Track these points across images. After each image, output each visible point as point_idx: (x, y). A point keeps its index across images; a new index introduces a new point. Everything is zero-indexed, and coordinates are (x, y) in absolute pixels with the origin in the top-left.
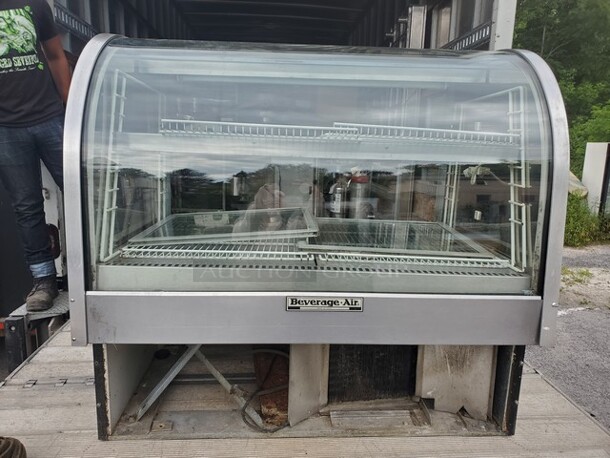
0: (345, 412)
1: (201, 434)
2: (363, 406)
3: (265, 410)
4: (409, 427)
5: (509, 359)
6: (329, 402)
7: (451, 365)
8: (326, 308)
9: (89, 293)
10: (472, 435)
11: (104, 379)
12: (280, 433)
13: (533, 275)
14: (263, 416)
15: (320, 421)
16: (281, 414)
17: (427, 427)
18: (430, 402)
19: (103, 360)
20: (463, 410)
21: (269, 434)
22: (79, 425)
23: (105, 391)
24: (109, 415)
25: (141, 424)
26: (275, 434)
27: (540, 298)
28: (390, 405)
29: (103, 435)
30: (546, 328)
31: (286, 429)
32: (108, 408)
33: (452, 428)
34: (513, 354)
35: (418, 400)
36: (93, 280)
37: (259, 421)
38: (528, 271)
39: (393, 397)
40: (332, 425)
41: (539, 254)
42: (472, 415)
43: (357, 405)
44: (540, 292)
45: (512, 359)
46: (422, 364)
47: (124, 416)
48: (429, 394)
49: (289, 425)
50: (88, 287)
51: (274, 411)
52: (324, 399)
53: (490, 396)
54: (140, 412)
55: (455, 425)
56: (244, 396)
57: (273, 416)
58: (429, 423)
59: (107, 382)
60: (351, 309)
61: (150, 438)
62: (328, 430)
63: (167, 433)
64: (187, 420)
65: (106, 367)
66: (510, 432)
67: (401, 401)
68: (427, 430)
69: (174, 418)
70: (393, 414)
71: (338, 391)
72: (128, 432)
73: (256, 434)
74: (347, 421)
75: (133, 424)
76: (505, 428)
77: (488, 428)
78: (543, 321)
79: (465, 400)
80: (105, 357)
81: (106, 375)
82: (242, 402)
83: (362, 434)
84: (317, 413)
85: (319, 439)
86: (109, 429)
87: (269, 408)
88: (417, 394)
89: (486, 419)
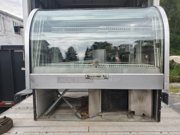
0: (106, 115)
1: (63, 120)
2: (112, 113)
3: (82, 114)
4: (126, 119)
5: (157, 96)
6: (102, 112)
7: (139, 100)
9: (31, 74)
10: (146, 122)
12: (87, 120)
13: (161, 68)
14: (82, 115)
15: (98, 118)
16: (87, 115)
18: (133, 113)
19: (36, 96)
20: (144, 115)
21: (83, 120)
22: (29, 117)
23: (36, 105)
24: (37, 113)
25: (46, 117)
26: (85, 120)
27: (163, 74)
28: (121, 113)
29: (35, 119)
30: (166, 84)
31: (88, 119)
32: (37, 111)
33: (140, 119)
35: (130, 112)
36: (32, 71)
37: (80, 116)
39: (122, 111)
42: (147, 116)
43: (110, 113)
45: (158, 96)
46: (130, 101)
47: (42, 115)
48: (133, 110)
49: (89, 118)
50: (31, 72)
51: (85, 114)
52: (100, 111)
53: (152, 109)
54: (46, 113)
56: (76, 110)
57: (85, 116)
58: (133, 118)
59: (36, 103)
61: (48, 121)
62: (101, 119)
63: (53, 119)
65: (36, 98)
66: (159, 120)
67: (125, 112)
68: (132, 120)
69: (56, 116)
70: (121, 115)
71: (104, 109)
72: (42, 118)
73: (79, 120)
74: (107, 117)
75: (44, 117)
76: (157, 120)
77: (152, 120)
78: (165, 81)
79: (144, 111)
80: (36, 95)
81: (36, 101)
82: (75, 111)
83: (112, 121)
84: (98, 115)
85: (98, 122)
86: (37, 117)
87: (84, 113)
88: (129, 110)
89: (151, 117)
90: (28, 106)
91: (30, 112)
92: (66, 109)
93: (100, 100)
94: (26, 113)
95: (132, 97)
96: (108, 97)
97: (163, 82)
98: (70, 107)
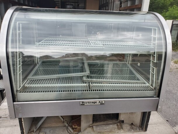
0: (97, 127)
2: (103, 123)
3: (74, 127)
4: (117, 130)
6: (93, 123)
8: (93, 104)
9: (14, 103)
10: (135, 132)
11: (22, 124)
13: (157, 91)
14: (73, 129)
15: (90, 130)
16: (78, 128)
17: (122, 130)
18: (123, 122)
20: (132, 124)
23: (23, 127)
25: (35, 133)
27: (158, 98)
30: (160, 107)
31: (80, 133)
35: (119, 121)
39: (112, 120)
40: (94, 131)
41: (159, 85)
44: (159, 96)
48: (123, 119)
49: (81, 131)
51: (76, 127)
52: (91, 122)
54: (35, 130)
55: (130, 129)
56: (67, 123)
58: (122, 129)
59: (23, 125)
60: (101, 104)
62: (93, 133)
64: (50, 131)
66: (146, 130)
67: (114, 121)
68: (122, 131)
69: (46, 130)
70: (112, 125)
71: (95, 120)
74: (98, 129)
76: (144, 130)
77: (139, 130)
78: (159, 105)
79: (133, 121)
81: (23, 123)
82: (67, 125)
84: (89, 127)
88: (119, 119)
89: (139, 126)
97: (157, 105)
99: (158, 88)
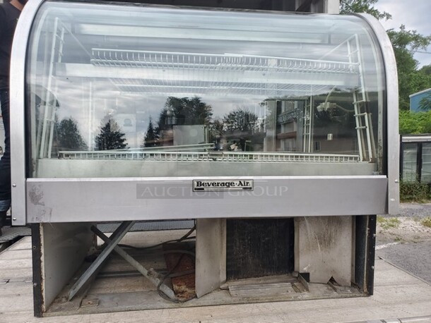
0: (238, 288)
1: (123, 307)
2: (254, 282)
3: (176, 287)
4: (292, 294)
5: (364, 233)
6: (228, 279)
7: (321, 244)
10: (341, 297)
11: (41, 262)
12: (190, 303)
13: (379, 161)
14: (176, 293)
15: (220, 296)
16: (189, 291)
17: (306, 293)
18: (306, 275)
19: (40, 245)
20: (332, 280)
21: (180, 304)
22: (18, 308)
23: (41, 272)
24: (44, 294)
25: (72, 303)
26: (186, 304)
27: (385, 177)
28: (276, 280)
29: (38, 312)
30: (392, 200)
31: (194, 299)
32: (43, 287)
33: (325, 292)
34: (368, 229)
35: (297, 275)
36: (33, 171)
37: (172, 295)
38: (374, 161)
39: (277, 274)
40: (231, 296)
41: (382, 145)
42: (339, 283)
43: (249, 281)
44: (385, 172)
45: (367, 232)
46: (299, 248)
47: (56, 299)
48: (305, 270)
49: (196, 297)
50: (28, 175)
51: (183, 288)
52: (223, 277)
53: (352, 265)
54: (72, 293)
55: (328, 291)
56: (159, 277)
57: (183, 292)
58: (308, 290)
59: (43, 264)
61: (78, 314)
62: (228, 299)
63: (94, 308)
64: (112, 299)
65: (42, 251)
66: (370, 293)
67: (284, 277)
68: (306, 295)
69: (100, 298)
70: (278, 286)
71: (235, 271)
72: (60, 309)
73: (169, 305)
74: (242, 292)
75: (65, 304)
76: (366, 290)
77: (353, 291)
78: (389, 194)
79: (334, 271)
80: (42, 242)
81: (42, 258)
82: (157, 281)
83: (256, 301)
84: (219, 289)
85: (221, 307)
86: (44, 307)
87: (180, 286)
88: (296, 269)
90: (8, 275)
91: (18, 293)
92: (125, 276)
93: (222, 247)
94: (5, 296)
95: (303, 238)
96: (243, 240)
97: (385, 195)
98: (138, 271)
99: (381, 152)
